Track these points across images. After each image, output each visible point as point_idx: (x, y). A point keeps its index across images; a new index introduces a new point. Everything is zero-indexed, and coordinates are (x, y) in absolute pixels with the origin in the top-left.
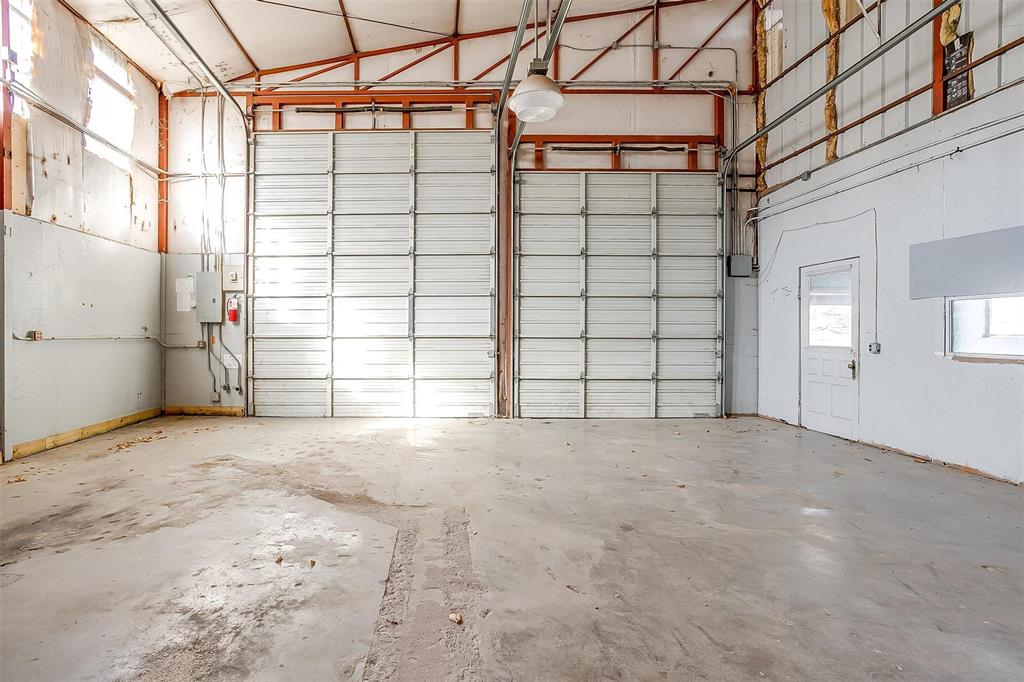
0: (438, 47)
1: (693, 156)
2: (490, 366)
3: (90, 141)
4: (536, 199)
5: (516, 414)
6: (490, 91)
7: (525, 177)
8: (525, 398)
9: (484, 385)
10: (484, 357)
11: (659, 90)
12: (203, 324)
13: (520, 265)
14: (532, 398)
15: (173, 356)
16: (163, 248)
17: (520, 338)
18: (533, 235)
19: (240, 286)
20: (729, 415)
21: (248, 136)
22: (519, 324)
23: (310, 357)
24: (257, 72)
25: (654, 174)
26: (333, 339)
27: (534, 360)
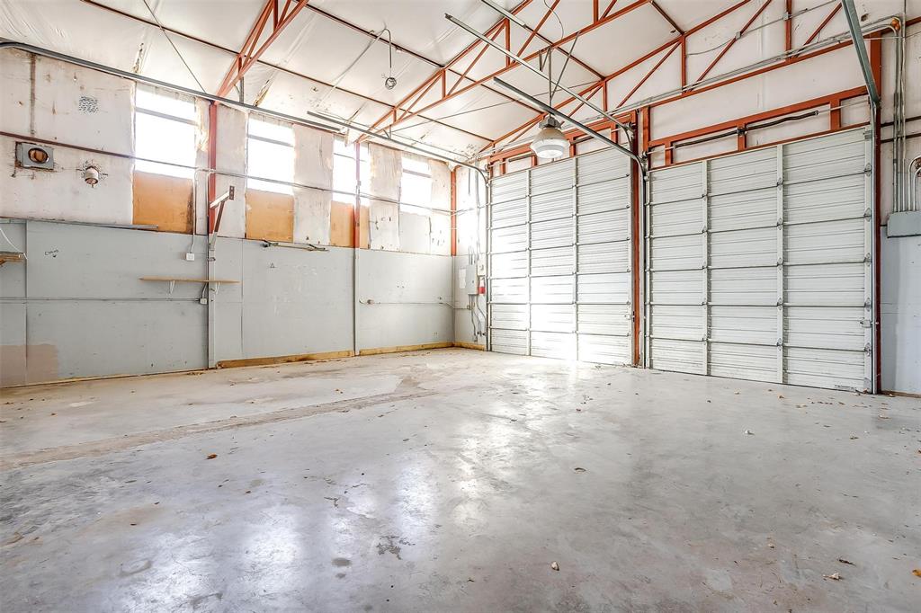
0: (593, 91)
1: (836, 117)
2: (628, 327)
3: (403, 208)
4: (666, 191)
5: (648, 364)
6: (629, 113)
7: (656, 174)
8: (656, 353)
9: (623, 341)
10: (622, 319)
11: (793, 59)
12: (470, 295)
13: (651, 246)
14: (662, 354)
15: (458, 313)
16: (454, 253)
17: (651, 306)
18: (663, 221)
19: (484, 273)
20: (879, 392)
21: (487, 183)
22: (651, 294)
23: (516, 316)
24: (493, 143)
25: (780, 146)
26: (531, 305)
27: (664, 323)
